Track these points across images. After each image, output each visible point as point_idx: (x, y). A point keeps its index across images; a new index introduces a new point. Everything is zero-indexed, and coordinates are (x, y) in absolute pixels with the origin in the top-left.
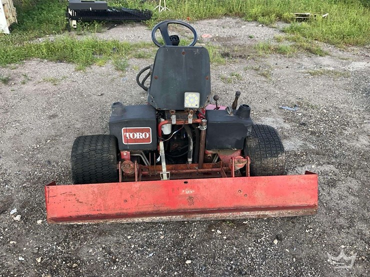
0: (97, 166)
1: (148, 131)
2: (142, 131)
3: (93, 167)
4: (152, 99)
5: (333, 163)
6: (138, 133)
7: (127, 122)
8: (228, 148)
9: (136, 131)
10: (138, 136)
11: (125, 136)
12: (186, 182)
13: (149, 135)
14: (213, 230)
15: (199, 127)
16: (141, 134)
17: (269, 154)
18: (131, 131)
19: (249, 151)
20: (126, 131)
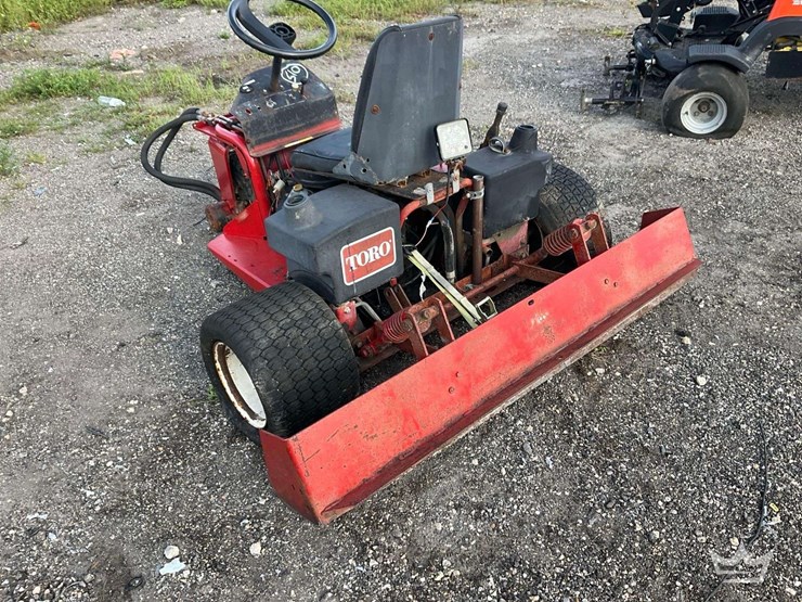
0: (319, 358)
1: (387, 236)
2: (376, 242)
3: (311, 363)
4: (363, 165)
5: (614, 201)
6: (371, 250)
7: (349, 230)
8: (517, 222)
9: (366, 246)
10: (372, 255)
11: (349, 267)
12: (531, 302)
13: (391, 244)
14: (589, 374)
15: (468, 195)
16: (376, 248)
17: (585, 205)
18: (356, 250)
19: (552, 214)
20: (349, 253)
